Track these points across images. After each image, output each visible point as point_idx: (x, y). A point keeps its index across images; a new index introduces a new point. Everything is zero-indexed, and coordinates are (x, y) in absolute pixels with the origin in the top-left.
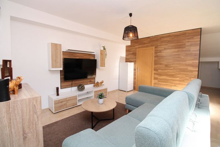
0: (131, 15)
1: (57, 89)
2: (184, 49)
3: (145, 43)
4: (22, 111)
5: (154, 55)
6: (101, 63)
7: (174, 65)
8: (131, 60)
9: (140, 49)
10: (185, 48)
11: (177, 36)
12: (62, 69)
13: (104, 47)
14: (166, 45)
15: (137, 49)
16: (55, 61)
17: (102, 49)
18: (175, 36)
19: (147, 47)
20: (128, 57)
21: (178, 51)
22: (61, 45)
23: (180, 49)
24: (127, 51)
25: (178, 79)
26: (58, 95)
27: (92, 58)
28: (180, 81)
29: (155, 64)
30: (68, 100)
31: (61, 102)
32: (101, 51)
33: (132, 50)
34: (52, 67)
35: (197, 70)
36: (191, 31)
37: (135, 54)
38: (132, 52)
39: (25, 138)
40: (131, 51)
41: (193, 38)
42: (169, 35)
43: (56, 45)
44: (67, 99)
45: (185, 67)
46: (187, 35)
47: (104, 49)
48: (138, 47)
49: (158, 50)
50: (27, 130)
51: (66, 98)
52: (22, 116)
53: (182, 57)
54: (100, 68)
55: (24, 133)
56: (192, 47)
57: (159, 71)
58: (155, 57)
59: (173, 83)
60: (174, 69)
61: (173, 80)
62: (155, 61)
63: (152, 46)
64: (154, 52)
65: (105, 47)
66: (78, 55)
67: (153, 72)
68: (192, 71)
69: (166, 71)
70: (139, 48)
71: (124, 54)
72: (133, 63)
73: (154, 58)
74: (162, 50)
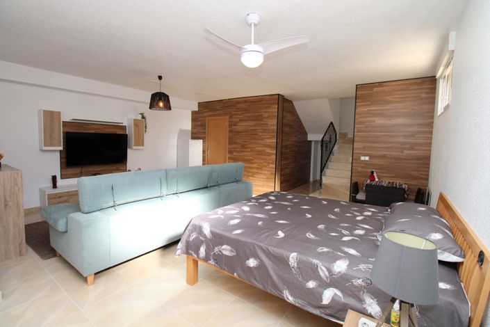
0: (160, 78)
1: (54, 178)
2: (262, 122)
3: (217, 110)
4: (4, 181)
5: (228, 129)
6: (136, 140)
7: (251, 146)
8: (199, 136)
9: (210, 118)
10: (261, 120)
11: (254, 102)
12: (61, 148)
13: (142, 114)
14: (242, 114)
15: (207, 118)
16: (51, 136)
17: (139, 117)
18: (252, 102)
19: (219, 115)
20: (195, 131)
21: (255, 125)
22: (59, 113)
23: (257, 122)
24: (193, 120)
25: (255, 165)
26: (55, 186)
27: (120, 132)
28: (257, 168)
29: (230, 144)
30: (72, 195)
31: (60, 197)
32: (136, 121)
33: (200, 119)
34: (45, 145)
35: (275, 152)
36: (268, 97)
37: (203, 126)
38: (199, 123)
39: (6, 205)
40: (198, 121)
41: (270, 107)
42: (245, 101)
43: (52, 113)
44: (70, 194)
45: (263, 148)
46: (264, 102)
47: (143, 117)
48: (208, 114)
49: (233, 122)
50: (8, 199)
51: (68, 192)
52: (4, 186)
53: (260, 134)
54: (134, 147)
55: (5, 201)
56: (270, 120)
57: (234, 154)
58: (230, 131)
59: (251, 172)
60: (251, 151)
61: (251, 168)
62: (230, 138)
63: (226, 114)
64: (227, 124)
65: (145, 115)
66: (92, 126)
67: (228, 155)
68: (269, 154)
69: (242, 154)
70: (210, 116)
71: (188, 125)
72: (201, 141)
73: (228, 134)
74: (237, 122)
